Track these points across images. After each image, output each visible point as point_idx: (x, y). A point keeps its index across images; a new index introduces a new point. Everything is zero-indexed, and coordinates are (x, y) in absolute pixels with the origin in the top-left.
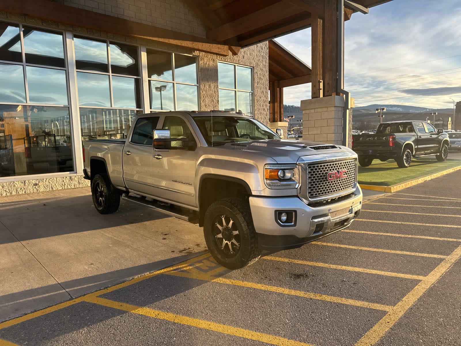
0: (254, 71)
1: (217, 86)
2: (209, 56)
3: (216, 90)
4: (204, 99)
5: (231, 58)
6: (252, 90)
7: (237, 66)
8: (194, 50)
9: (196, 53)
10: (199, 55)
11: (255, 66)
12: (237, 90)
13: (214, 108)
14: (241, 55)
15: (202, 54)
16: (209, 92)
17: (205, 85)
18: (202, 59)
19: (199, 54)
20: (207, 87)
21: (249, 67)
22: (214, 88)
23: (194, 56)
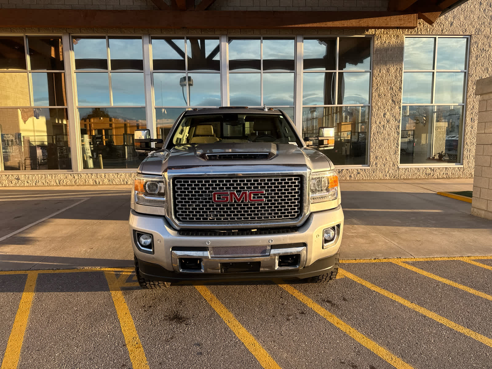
0: (470, 41)
1: (400, 69)
2: (391, 33)
3: (398, 75)
4: (378, 88)
5: (428, 29)
6: (465, 69)
7: (439, 38)
8: (367, 28)
9: (371, 32)
10: (375, 34)
11: (473, 33)
12: (435, 71)
13: (392, 97)
14: (447, 22)
15: (378, 32)
16: (386, 78)
17: (380, 70)
18: (378, 38)
19: (375, 32)
20: (384, 72)
21: (462, 37)
22: (395, 72)
23: (367, 36)
